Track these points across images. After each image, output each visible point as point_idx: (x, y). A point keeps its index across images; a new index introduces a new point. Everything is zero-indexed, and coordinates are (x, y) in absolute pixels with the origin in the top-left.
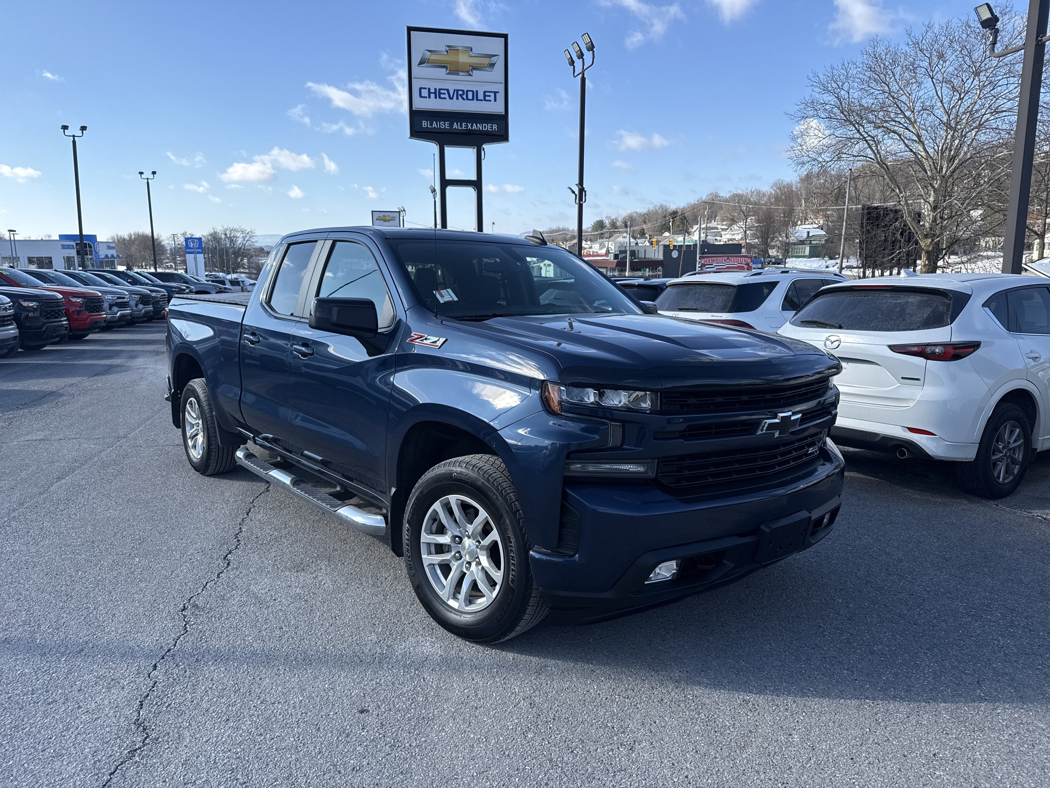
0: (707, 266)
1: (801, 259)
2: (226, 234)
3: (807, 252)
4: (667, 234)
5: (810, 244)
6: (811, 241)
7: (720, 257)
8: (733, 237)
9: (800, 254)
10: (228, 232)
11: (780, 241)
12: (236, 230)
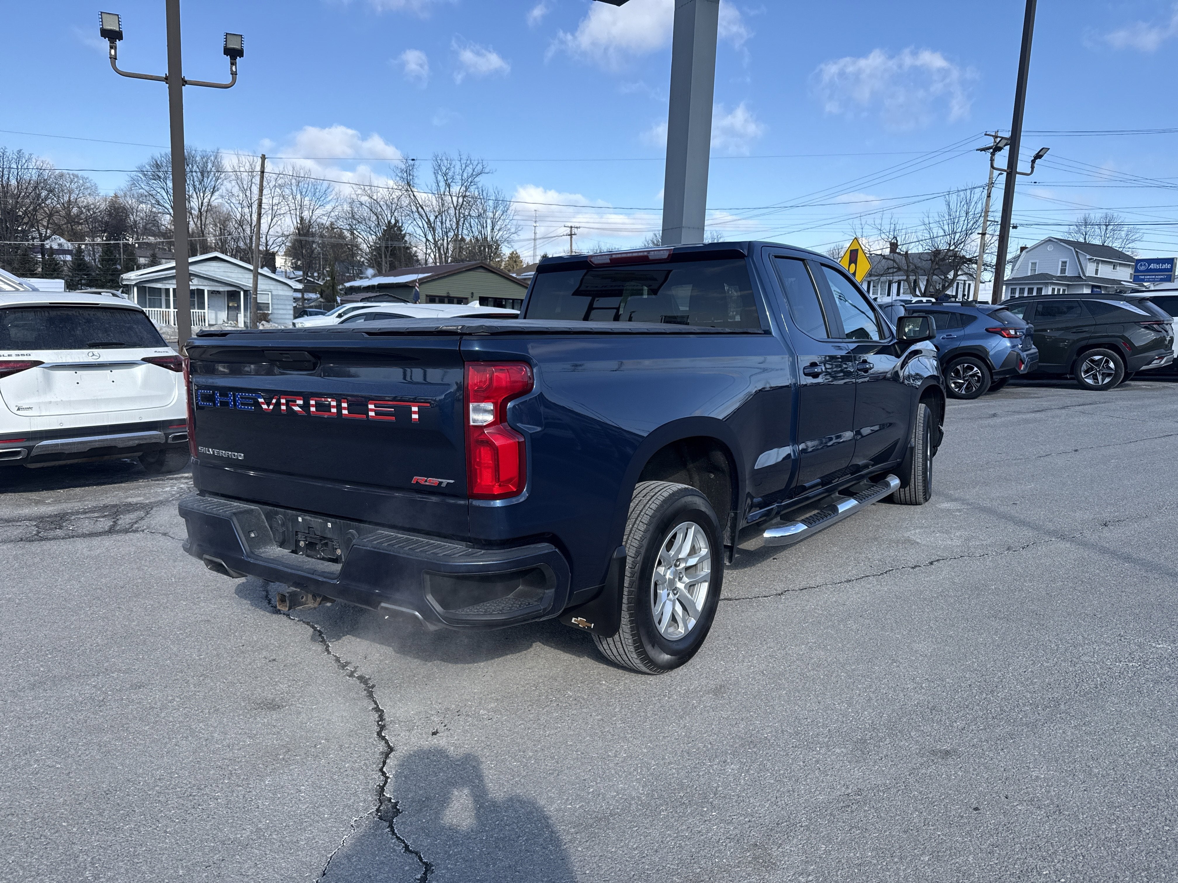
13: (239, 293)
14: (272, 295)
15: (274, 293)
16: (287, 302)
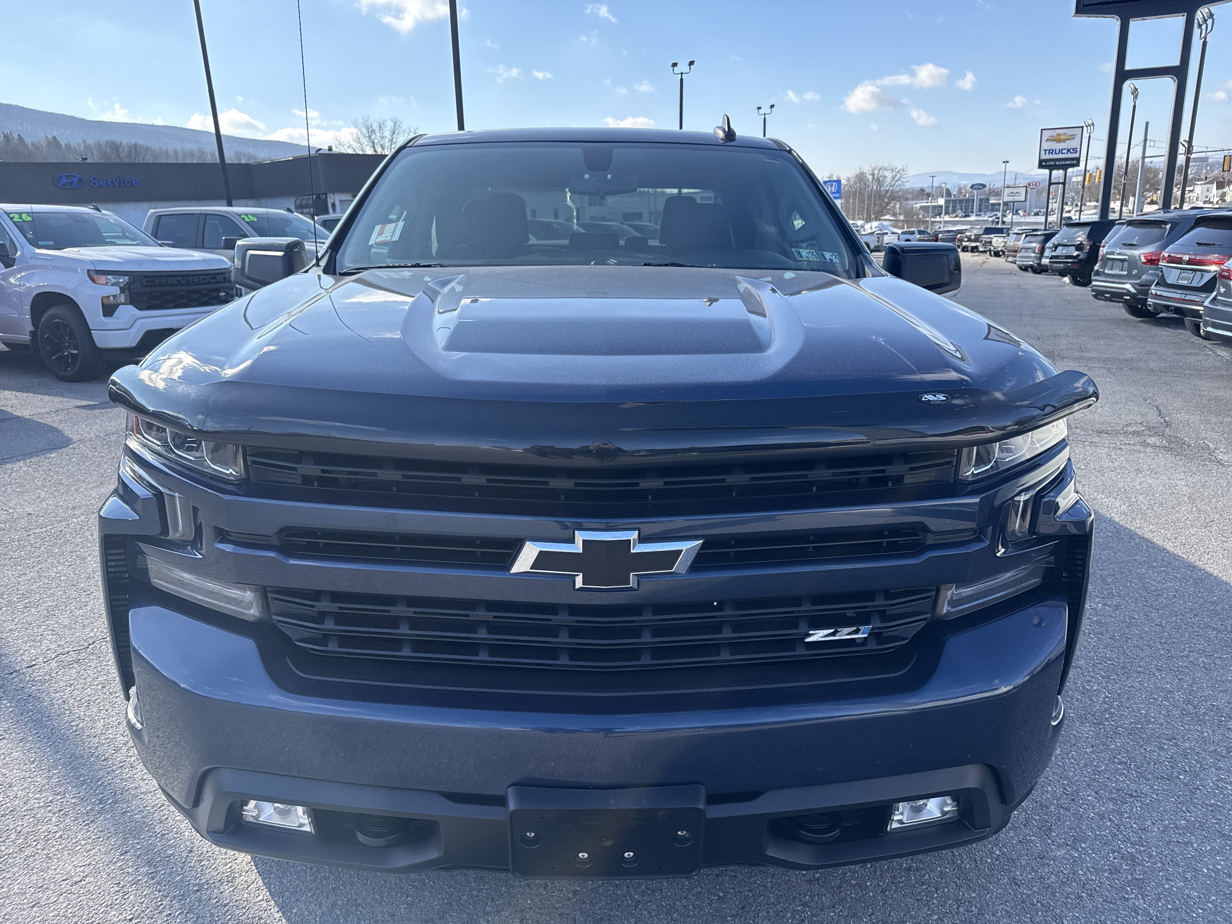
2: (873, 175)
10: (876, 172)
12: (886, 169)
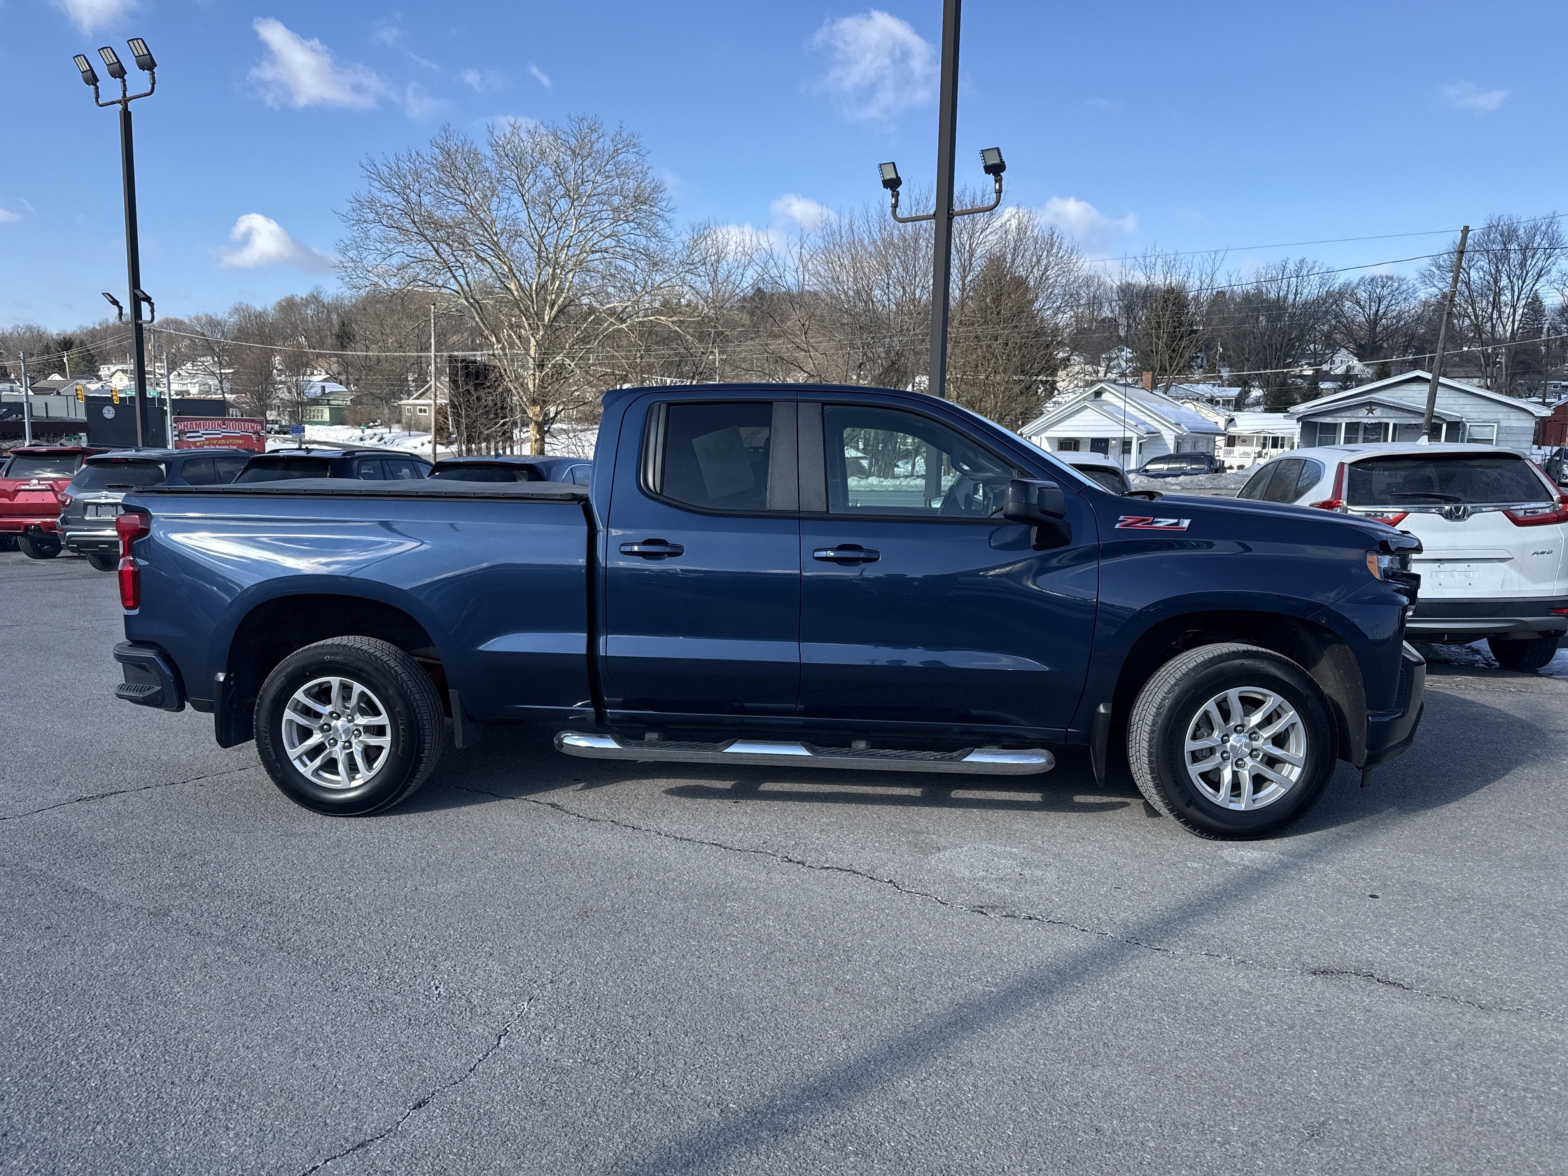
0: (188, 435)
1: (318, 427)
3: (327, 416)
4: (56, 377)
5: (328, 404)
6: (329, 400)
7: (211, 420)
8: (184, 388)
9: (315, 420)
11: (281, 399)
13: (1441, 426)
14: (1499, 427)
15: (1503, 424)
16: (1522, 438)
